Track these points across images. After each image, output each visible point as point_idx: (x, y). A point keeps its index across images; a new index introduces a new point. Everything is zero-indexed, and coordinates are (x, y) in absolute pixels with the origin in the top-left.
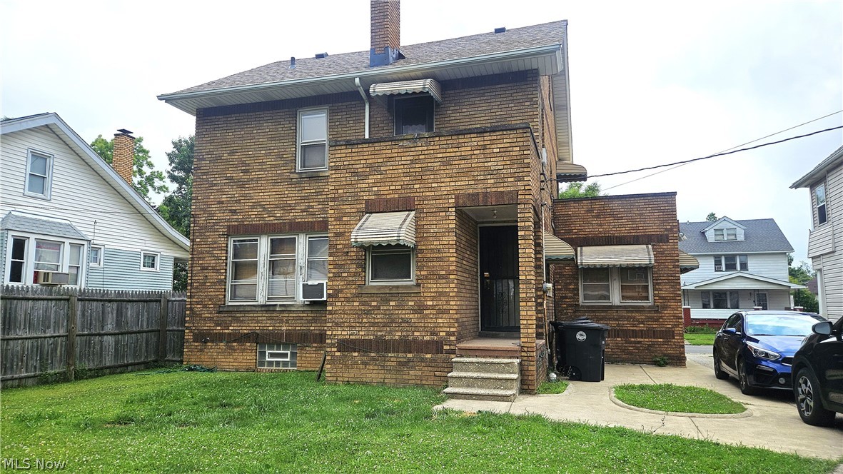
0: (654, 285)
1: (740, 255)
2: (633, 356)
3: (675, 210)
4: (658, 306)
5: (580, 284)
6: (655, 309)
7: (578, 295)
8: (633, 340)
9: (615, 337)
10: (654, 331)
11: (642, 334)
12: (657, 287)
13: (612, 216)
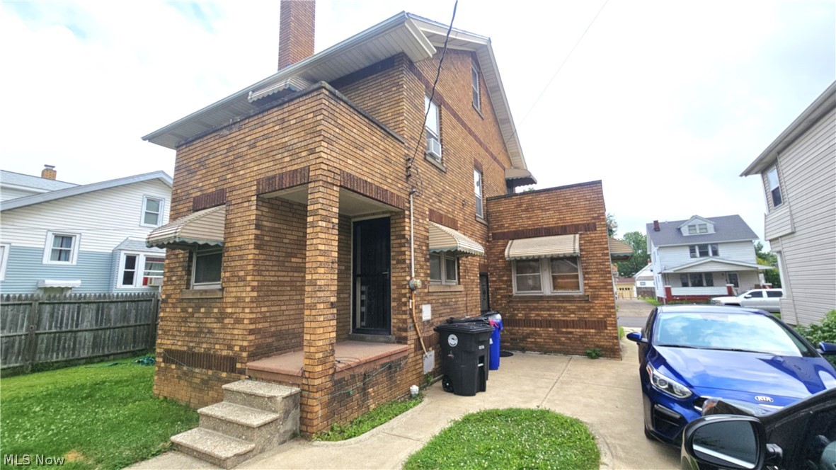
0: (585, 273)
1: (711, 244)
2: (565, 347)
3: (602, 198)
4: (588, 296)
5: (513, 276)
6: (585, 299)
7: (511, 286)
8: (564, 330)
9: (547, 327)
10: (586, 321)
11: (574, 324)
12: (586, 276)
13: (539, 208)
